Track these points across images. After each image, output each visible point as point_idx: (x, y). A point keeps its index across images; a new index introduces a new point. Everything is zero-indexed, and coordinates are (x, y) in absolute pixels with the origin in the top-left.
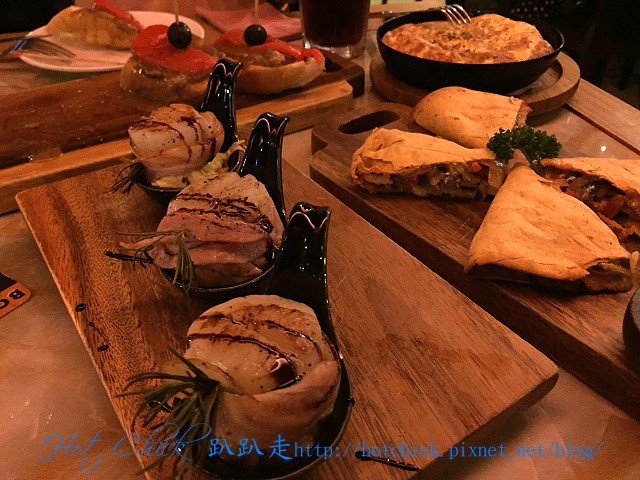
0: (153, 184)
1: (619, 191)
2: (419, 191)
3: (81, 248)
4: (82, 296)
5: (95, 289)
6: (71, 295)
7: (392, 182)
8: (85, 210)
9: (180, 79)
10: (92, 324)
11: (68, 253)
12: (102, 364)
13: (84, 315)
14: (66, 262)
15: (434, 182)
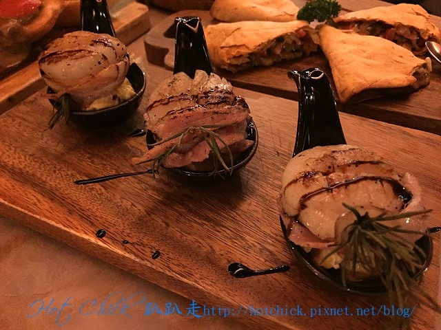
0: (88, 109)
1: (390, 26)
2: (269, 62)
3: (48, 187)
4: (92, 224)
5: (97, 214)
6: (79, 227)
7: (249, 60)
8: (17, 156)
9: (13, 23)
10: (125, 242)
11: (39, 197)
12: (169, 268)
13: (111, 238)
14: (45, 204)
15: (278, 51)
